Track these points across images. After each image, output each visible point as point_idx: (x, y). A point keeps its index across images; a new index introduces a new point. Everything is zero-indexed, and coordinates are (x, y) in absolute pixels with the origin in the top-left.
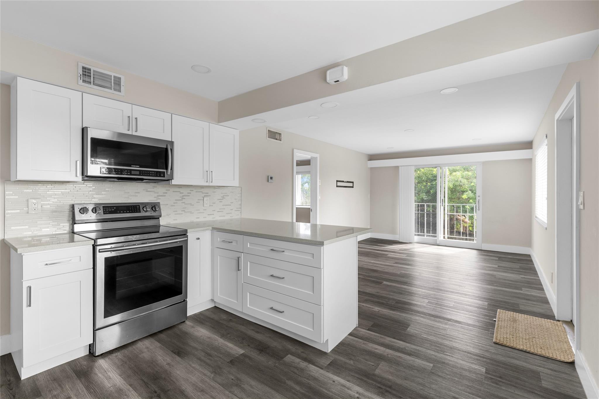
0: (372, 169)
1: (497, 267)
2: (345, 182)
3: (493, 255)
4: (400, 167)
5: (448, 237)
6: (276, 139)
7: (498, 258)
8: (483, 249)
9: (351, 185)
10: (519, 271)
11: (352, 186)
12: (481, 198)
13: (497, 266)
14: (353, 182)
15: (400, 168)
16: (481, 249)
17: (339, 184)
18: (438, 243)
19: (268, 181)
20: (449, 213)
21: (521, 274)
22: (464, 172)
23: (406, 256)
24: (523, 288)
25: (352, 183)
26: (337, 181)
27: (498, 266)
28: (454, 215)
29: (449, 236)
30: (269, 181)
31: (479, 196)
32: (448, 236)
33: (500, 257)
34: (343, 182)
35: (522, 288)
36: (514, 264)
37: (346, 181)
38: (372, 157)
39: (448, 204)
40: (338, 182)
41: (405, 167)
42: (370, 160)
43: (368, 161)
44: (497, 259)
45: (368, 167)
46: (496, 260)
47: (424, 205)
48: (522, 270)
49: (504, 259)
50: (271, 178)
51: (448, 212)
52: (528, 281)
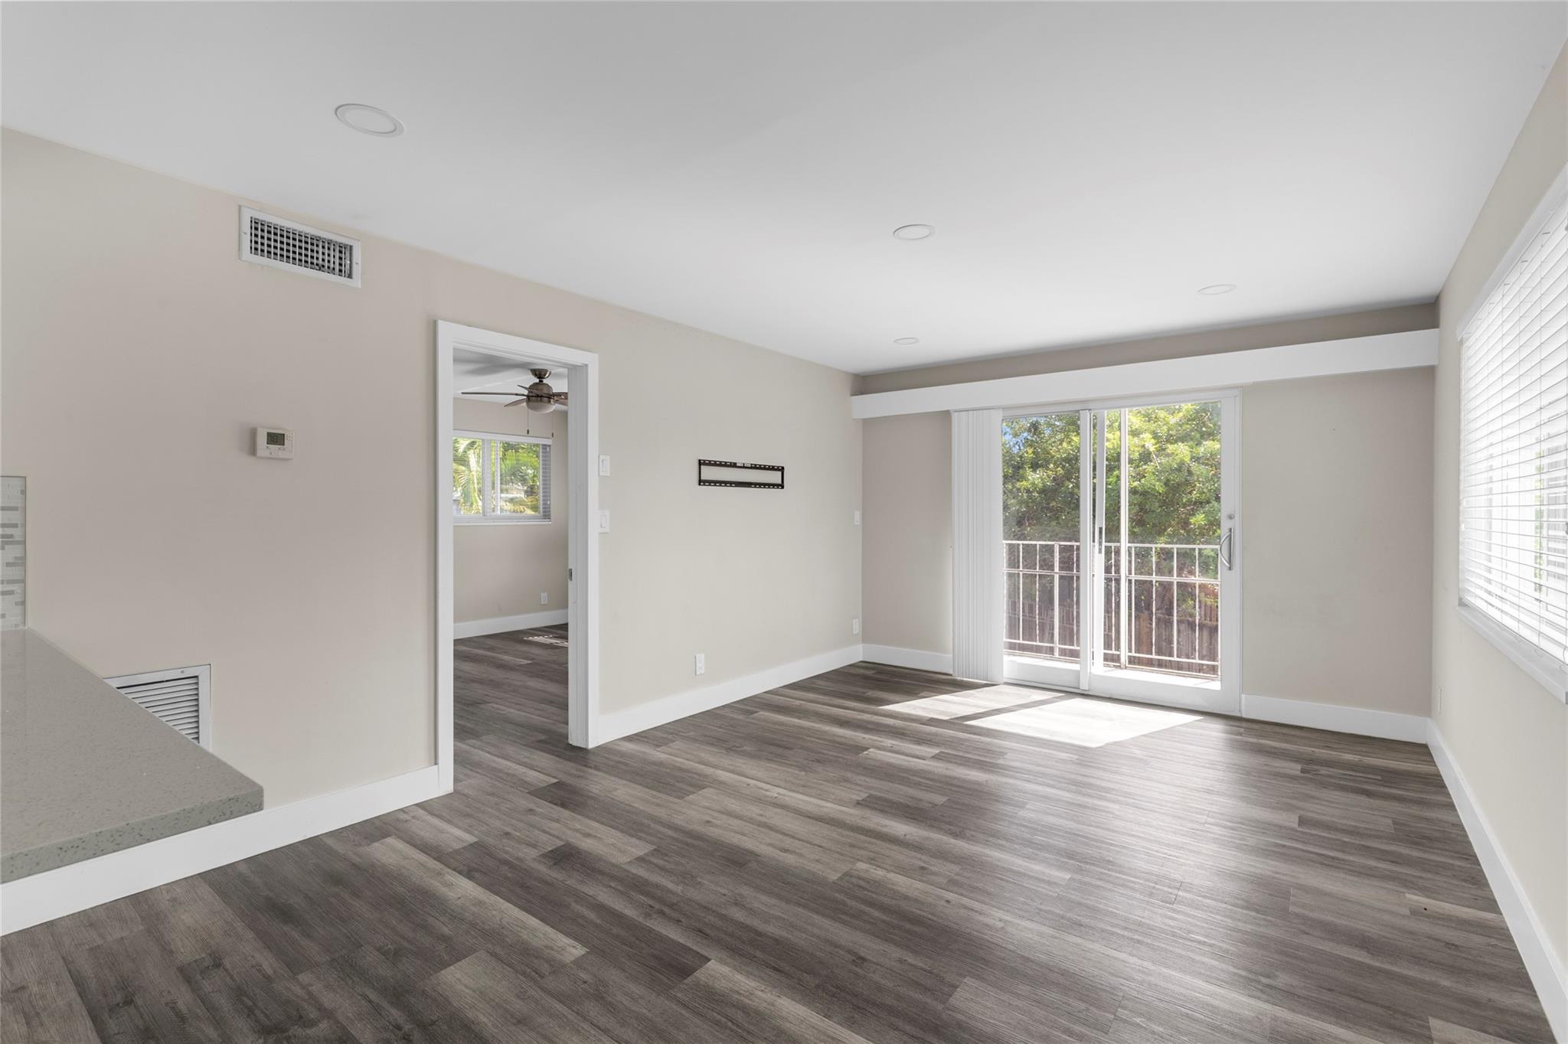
0: (868, 424)
1: (1296, 826)
2: (744, 467)
3: (1284, 745)
4: (956, 413)
5: (1129, 657)
6: (321, 268)
7: (1299, 767)
8: (1244, 716)
9: (774, 477)
10: (1397, 859)
11: (780, 482)
12: (1236, 524)
13: (1291, 820)
14: (782, 469)
15: (955, 417)
16: (1239, 715)
17: (709, 473)
18: (1084, 686)
19: (253, 451)
20: (1134, 577)
21: (1407, 883)
22: (1199, 444)
23: (935, 757)
24: (1435, 1017)
25: (780, 473)
26: (701, 463)
27: (1302, 821)
28: (1152, 581)
29: (1133, 654)
30: (260, 453)
31: (1231, 517)
32: (1130, 654)
33: (1311, 761)
34: (734, 465)
35: (1434, 1023)
36: (1364, 800)
37: (748, 462)
38: (866, 383)
39: (1130, 545)
40: (702, 467)
41: (971, 412)
42: (862, 394)
43: (854, 394)
44: (1295, 768)
45: (854, 417)
46: (1293, 778)
47: (1050, 549)
48: (1405, 850)
49: (1324, 771)
50: (276, 439)
51: (1130, 573)
52: (1449, 945)
